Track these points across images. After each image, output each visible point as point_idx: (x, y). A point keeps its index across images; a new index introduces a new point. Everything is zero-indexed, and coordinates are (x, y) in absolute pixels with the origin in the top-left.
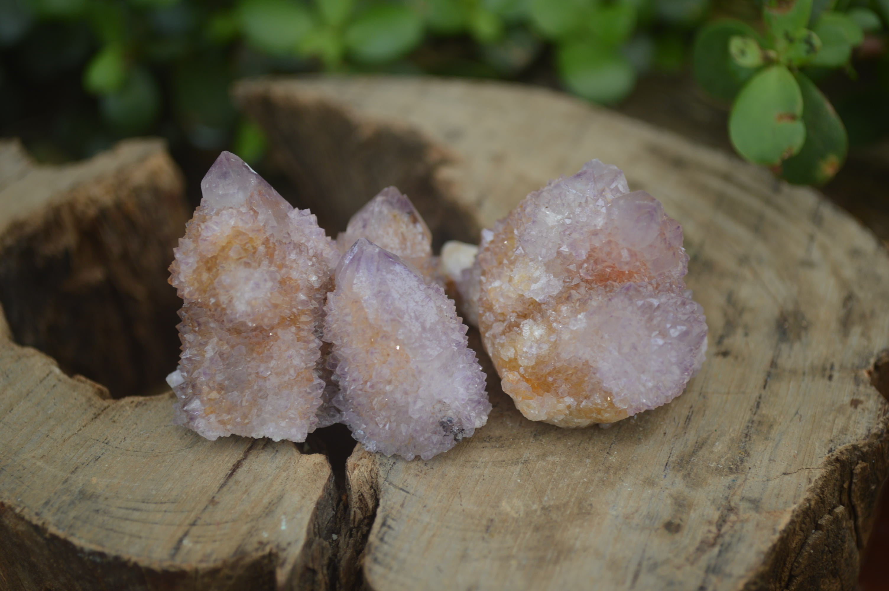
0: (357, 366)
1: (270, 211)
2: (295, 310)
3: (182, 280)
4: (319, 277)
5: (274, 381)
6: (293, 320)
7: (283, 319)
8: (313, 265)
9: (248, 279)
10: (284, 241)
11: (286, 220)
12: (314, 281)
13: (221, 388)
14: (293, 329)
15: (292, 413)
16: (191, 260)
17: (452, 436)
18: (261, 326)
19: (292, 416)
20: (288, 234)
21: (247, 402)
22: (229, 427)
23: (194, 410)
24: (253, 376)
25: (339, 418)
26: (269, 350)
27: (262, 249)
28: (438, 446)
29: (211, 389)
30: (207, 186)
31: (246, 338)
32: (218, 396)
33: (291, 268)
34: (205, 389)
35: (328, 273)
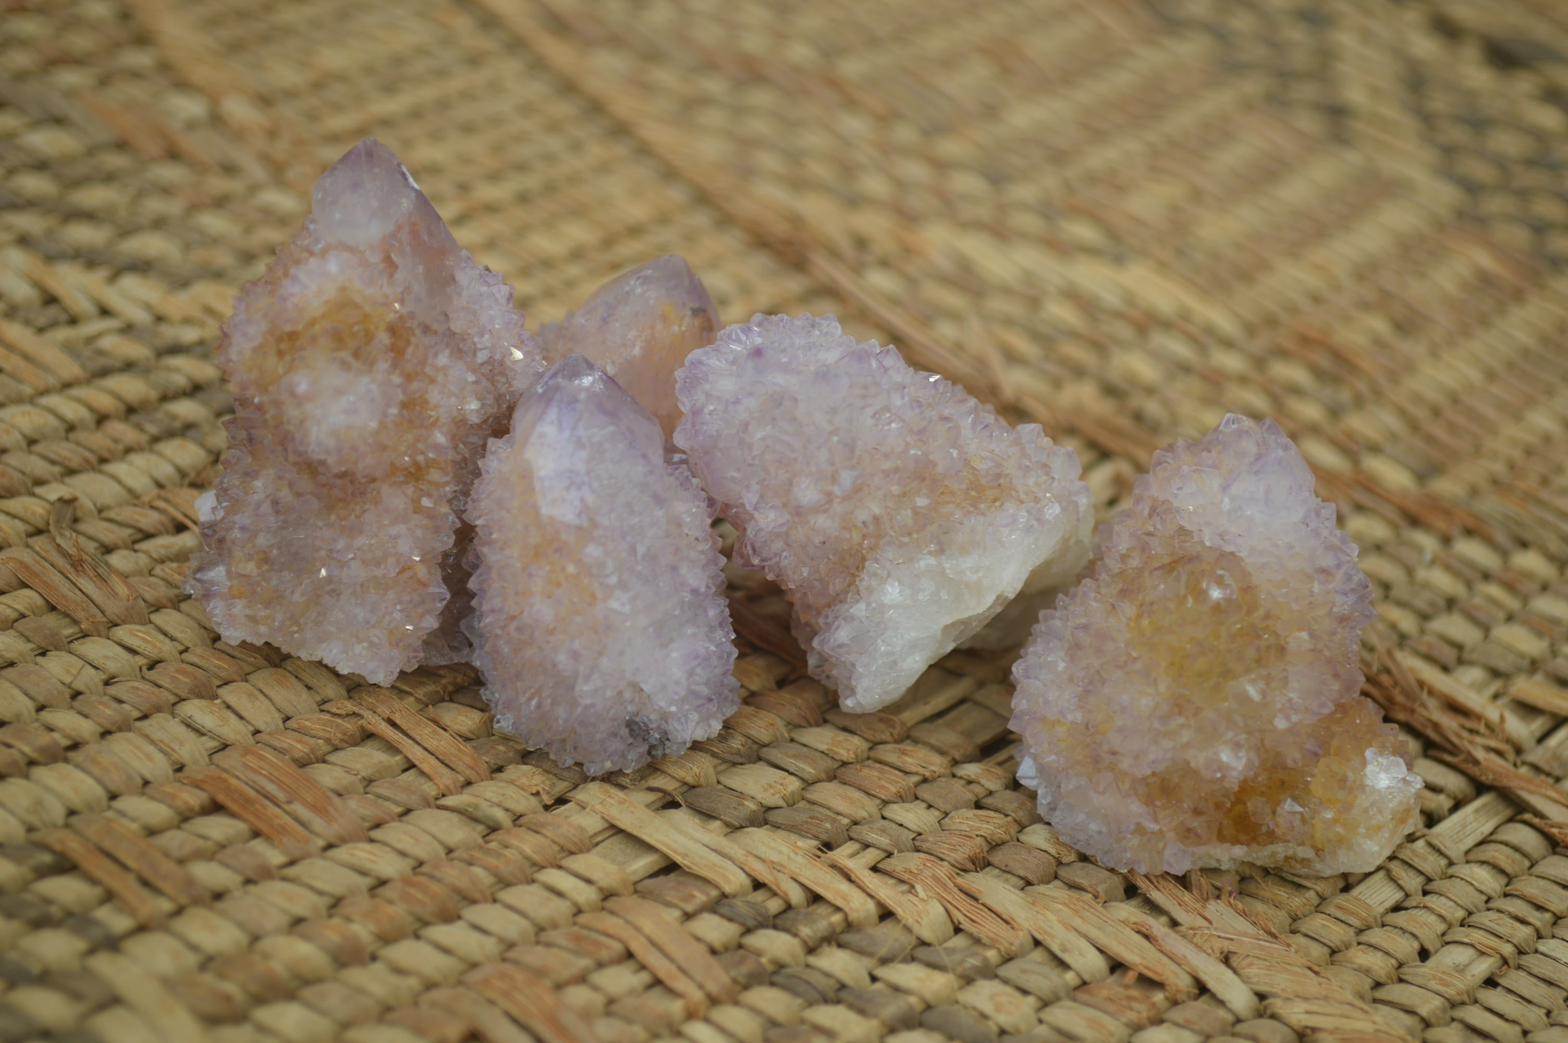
0: (503, 587)
1: (421, 269)
2: (420, 458)
3: (234, 357)
4: (483, 406)
5: (357, 571)
6: (415, 474)
7: (394, 469)
8: (476, 382)
9: (339, 392)
10: (435, 326)
11: (448, 290)
12: (472, 411)
13: (265, 559)
14: (410, 490)
15: (375, 635)
16: (252, 330)
17: (644, 748)
18: (353, 474)
19: (375, 640)
20: (446, 315)
21: (303, 595)
22: (262, 629)
23: (212, 583)
24: (323, 553)
25: (467, 655)
26: (358, 517)
27: (384, 338)
28: (616, 758)
29: (250, 558)
30: (320, 196)
31: (323, 485)
32: (255, 572)
33: (432, 381)
34: (238, 554)
35: (508, 397)
